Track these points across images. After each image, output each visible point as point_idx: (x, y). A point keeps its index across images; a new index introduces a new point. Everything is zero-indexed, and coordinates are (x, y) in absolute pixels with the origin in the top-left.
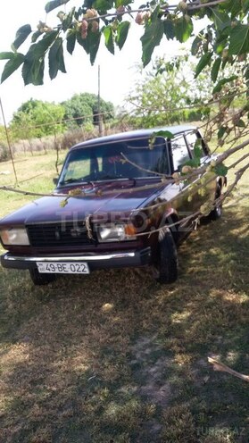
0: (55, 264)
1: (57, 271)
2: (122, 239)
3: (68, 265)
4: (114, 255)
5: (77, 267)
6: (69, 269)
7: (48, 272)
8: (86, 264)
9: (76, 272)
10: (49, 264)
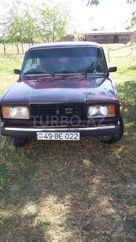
0: (53, 134)
1: (53, 138)
2: (105, 117)
3: (64, 134)
4: (99, 128)
5: (70, 136)
6: (64, 137)
7: (46, 139)
8: (79, 134)
9: (69, 139)
10: (48, 133)
